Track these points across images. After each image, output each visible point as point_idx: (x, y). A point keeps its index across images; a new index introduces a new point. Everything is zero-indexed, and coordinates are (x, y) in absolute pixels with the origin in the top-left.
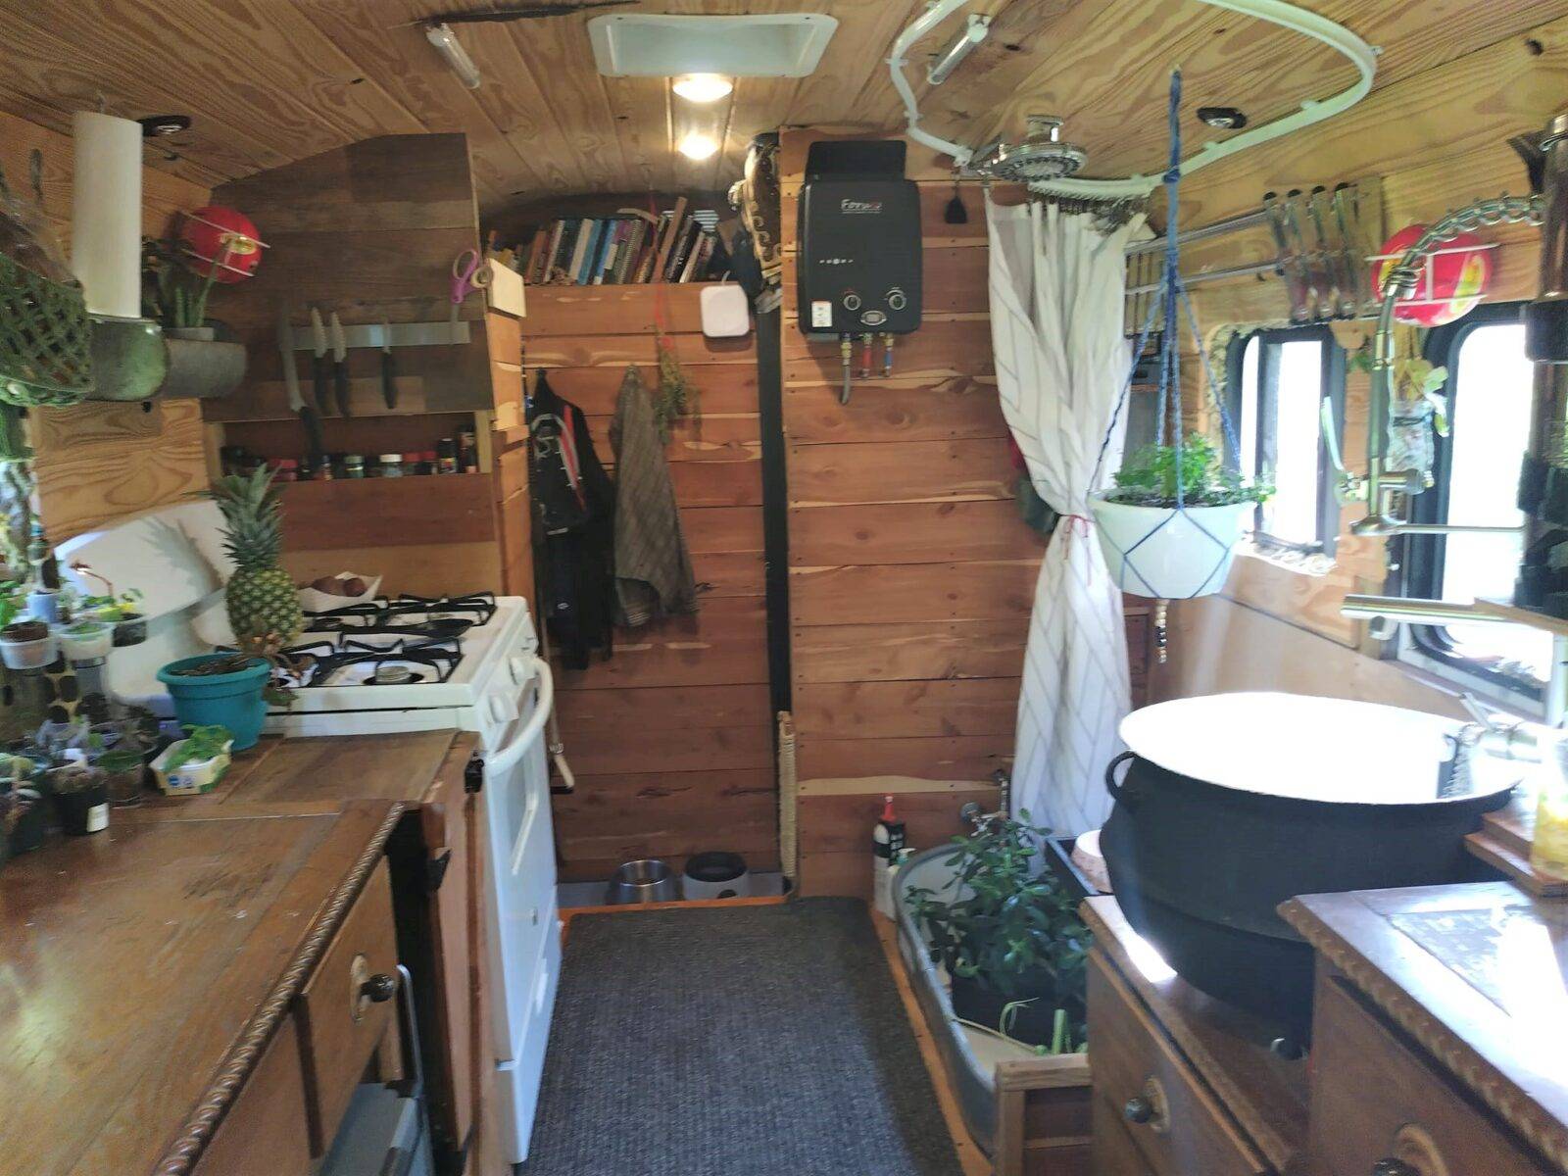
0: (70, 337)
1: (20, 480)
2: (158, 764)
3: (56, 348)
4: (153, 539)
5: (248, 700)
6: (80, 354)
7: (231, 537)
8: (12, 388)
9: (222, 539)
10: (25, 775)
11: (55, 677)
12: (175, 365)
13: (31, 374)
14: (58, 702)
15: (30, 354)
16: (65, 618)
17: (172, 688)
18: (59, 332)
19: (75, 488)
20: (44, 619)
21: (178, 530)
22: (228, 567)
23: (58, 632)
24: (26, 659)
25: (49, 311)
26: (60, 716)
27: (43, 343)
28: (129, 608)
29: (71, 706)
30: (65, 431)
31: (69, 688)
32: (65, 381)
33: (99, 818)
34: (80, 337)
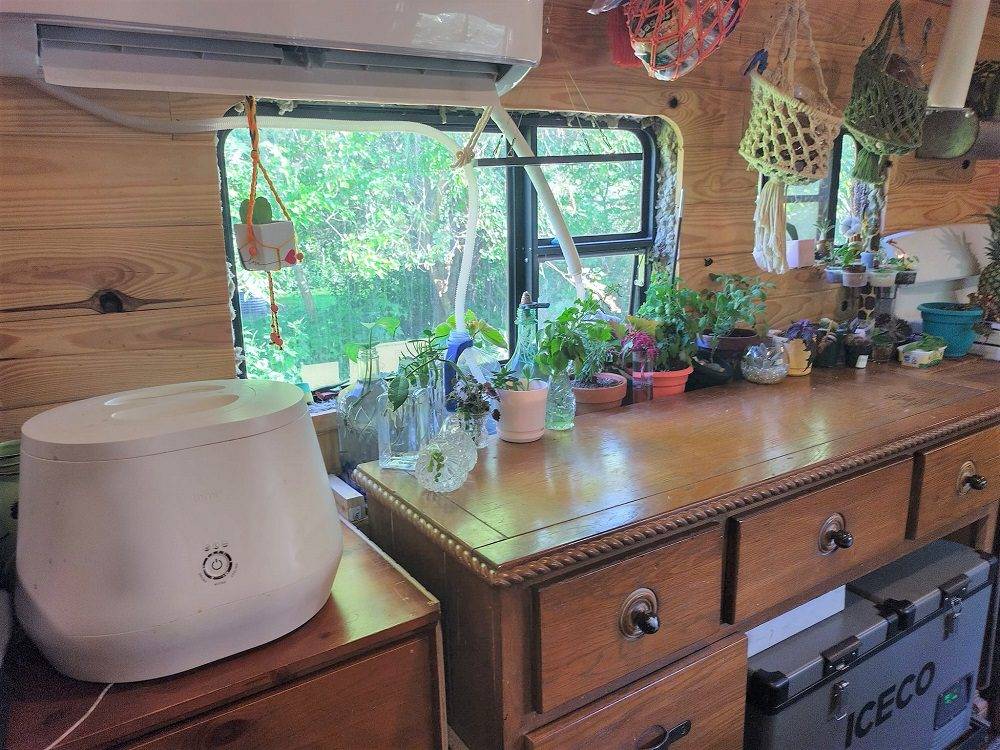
0: (913, 118)
1: (879, 200)
2: (901, 348)
3: (904, 124)
4: (943, 239)
5: (964, 328)
6: (917, 127)
7: (991, 243)
8: (878, 145)
9: (986, 244)
10: (833, 330)
11: (865, 296)
12: (981, 137)
13: (888, 138)
14: (863, 309)
15: (890, 127)
16: (876, 265)
17: (924, 314)
18: (908, 115)
19: (908, 207)
20: (867, 265)
21: (961, 236)
22: (985, 261)
23: (871, 272)
24: (851, 282)
25: (905, 104)
26: (862, 316)
27: (898, 121)
28: (910, 266)
29: (869, 312)
30: (910, 176)
31: (870, 303)
32: (904, 139)
33: (862, 361)
34: (919, 118)
